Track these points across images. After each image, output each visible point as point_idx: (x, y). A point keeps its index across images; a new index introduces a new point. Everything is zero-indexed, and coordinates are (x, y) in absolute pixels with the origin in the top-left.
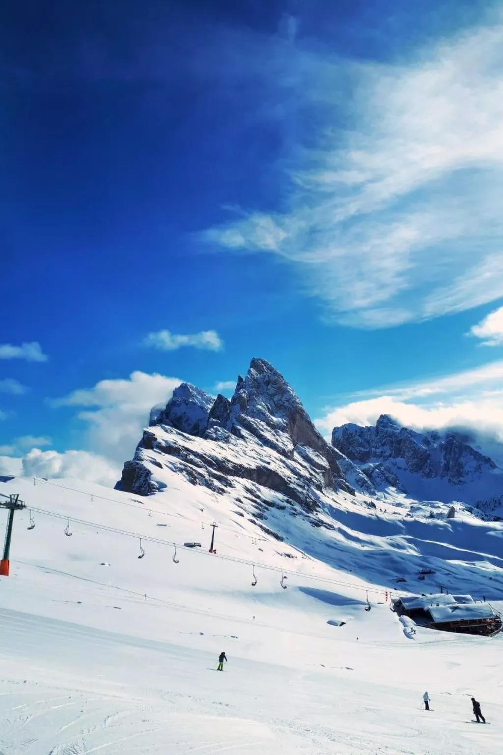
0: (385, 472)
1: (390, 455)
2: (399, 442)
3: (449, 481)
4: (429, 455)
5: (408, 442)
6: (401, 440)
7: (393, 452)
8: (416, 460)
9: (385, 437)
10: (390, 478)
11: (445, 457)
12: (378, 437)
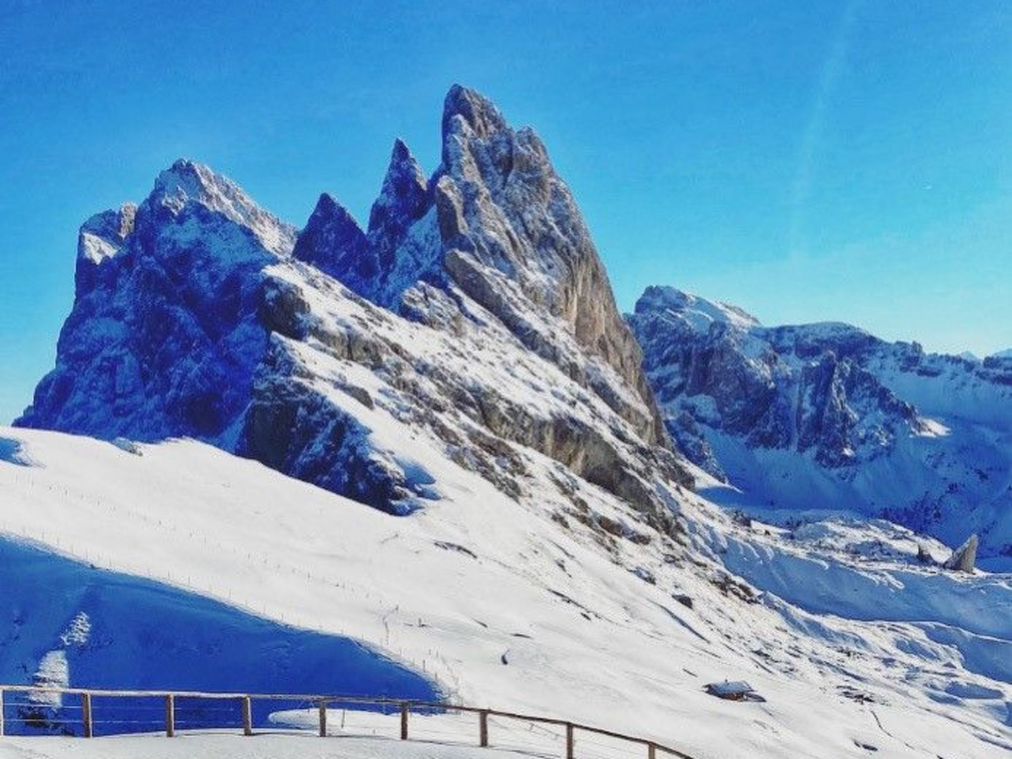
0: (678, 429)
1: (681, 388)
2: (706, 356)
3: (819, 457)
4: (775, 391)
5: (727, 357)
6: (711, 351)
7: (690, 381)
8: (742, 402)
9: (671, 342)
10: (689, 445)
11: (813, 397)
12: (654, 341)
